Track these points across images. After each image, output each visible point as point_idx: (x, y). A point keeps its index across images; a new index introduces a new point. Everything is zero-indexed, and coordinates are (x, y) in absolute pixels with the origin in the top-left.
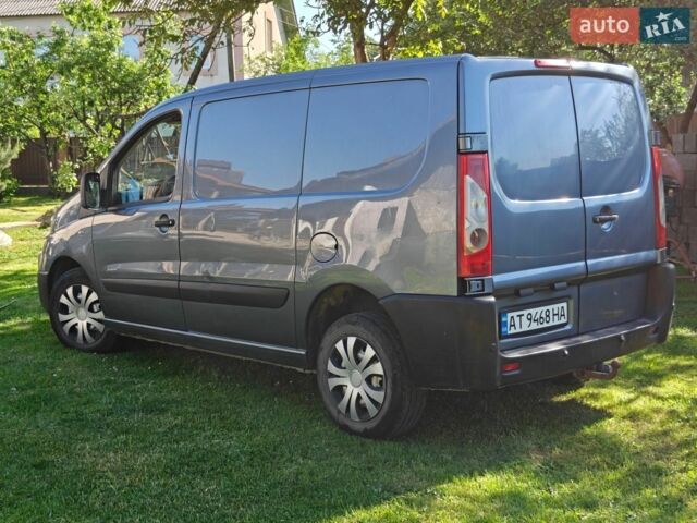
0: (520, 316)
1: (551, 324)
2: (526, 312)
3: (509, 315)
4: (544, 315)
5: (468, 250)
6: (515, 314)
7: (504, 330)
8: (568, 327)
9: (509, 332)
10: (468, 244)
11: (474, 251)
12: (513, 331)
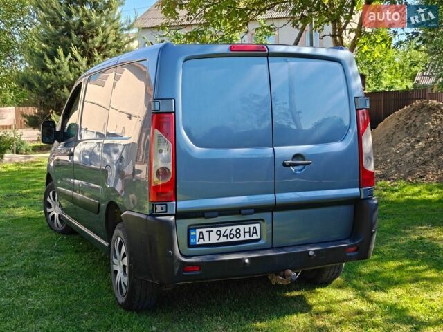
0: (209, 232)
1: (242, 238)
2: (215, 229)
3: (198, 231)
4: (234, 232)
5: (154, 182)
6: (204, 230)
7: (192, 241)
8: (261, 242)
9: (198, 243)
10: (155, 178)
11: (160, 183)
12: (201, 242)
